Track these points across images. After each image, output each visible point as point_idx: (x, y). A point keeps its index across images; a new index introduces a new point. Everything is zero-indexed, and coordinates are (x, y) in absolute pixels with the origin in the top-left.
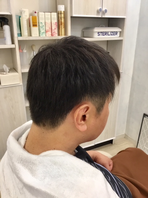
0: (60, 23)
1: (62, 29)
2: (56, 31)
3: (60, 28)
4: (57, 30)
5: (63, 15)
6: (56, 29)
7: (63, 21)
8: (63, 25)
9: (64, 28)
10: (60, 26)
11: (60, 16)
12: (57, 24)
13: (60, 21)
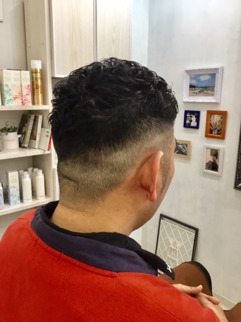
0: (35, 87)
1: (38, 95)
2: (29, 98)
3: (36, 94)
4: (30, 96)
5: (39, 75)
6: (28, 95)
7: (39, 83)
8: (40, 89)
9: (41, 93)
10: (36, 91)
11: (34, 76)
12: (30, 88)
13: (35, 83)
